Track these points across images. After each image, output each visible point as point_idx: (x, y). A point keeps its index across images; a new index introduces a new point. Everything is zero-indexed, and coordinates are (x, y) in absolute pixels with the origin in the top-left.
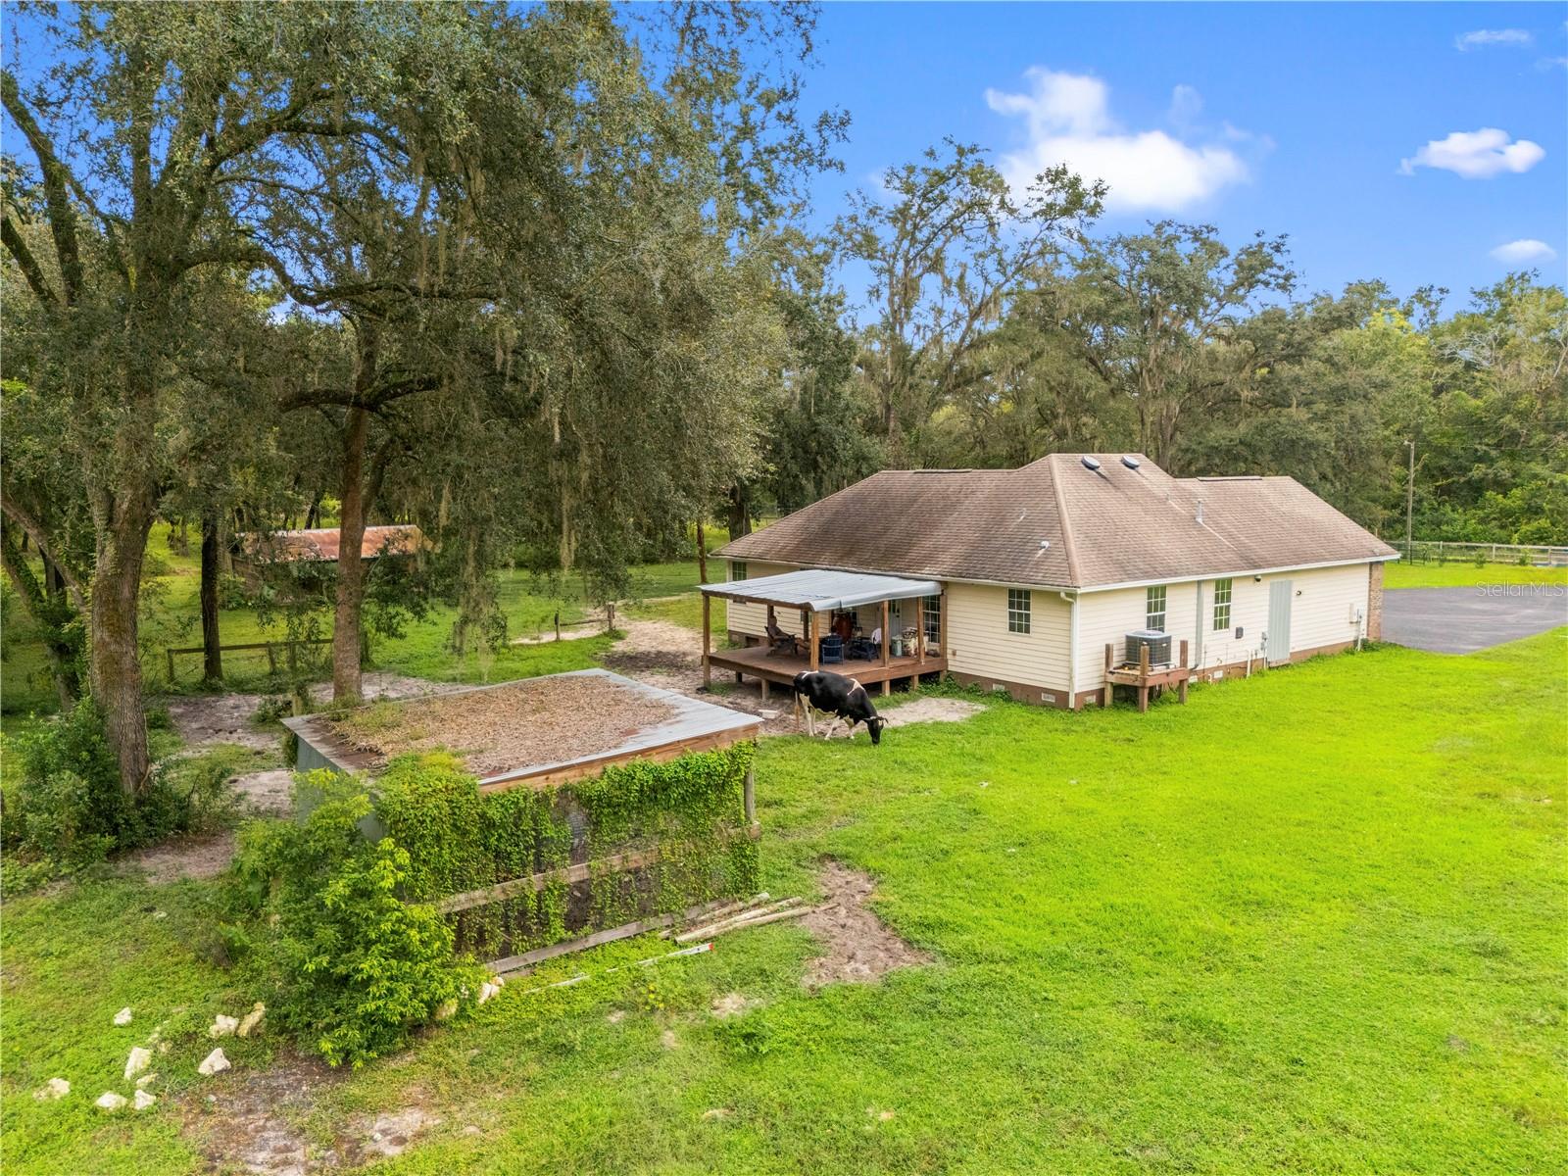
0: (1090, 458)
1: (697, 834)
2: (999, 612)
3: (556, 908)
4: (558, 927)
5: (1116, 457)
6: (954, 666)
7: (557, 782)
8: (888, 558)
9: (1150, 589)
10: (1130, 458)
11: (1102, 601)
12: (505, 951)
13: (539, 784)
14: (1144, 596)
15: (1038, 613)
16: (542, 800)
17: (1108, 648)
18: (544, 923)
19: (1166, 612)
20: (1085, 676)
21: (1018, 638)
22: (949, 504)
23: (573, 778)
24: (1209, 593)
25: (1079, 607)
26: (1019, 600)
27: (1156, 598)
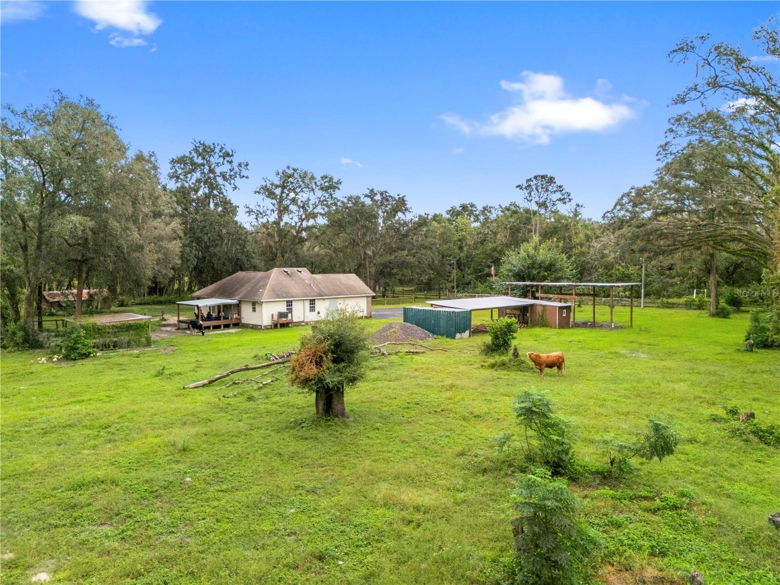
0: (286, 269)
1: (138, 335)
2: (250, 307)
3: (112, 345)
4: (112, 347)
5: (296, 269)
6: (243, 321)
7: (111, 324)
8: (229, 296)
9: (287, 302)
10: (299, 269)
11: (268, 304)
12: (102, 350)
13: (108, 324)
14: (285, 303)
15: (257, 307)
16: (109, 326)
17: (273, 315)
18: (109, 347)
19: (293, 307)
20: (266, 321)
21: (254, 313)
22: (249, 280)
23: (114, 324)
24: (307, 304)
25: (264, 305)
26: (254, 304)
27: (289, 304)
